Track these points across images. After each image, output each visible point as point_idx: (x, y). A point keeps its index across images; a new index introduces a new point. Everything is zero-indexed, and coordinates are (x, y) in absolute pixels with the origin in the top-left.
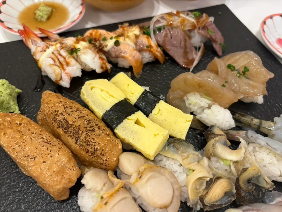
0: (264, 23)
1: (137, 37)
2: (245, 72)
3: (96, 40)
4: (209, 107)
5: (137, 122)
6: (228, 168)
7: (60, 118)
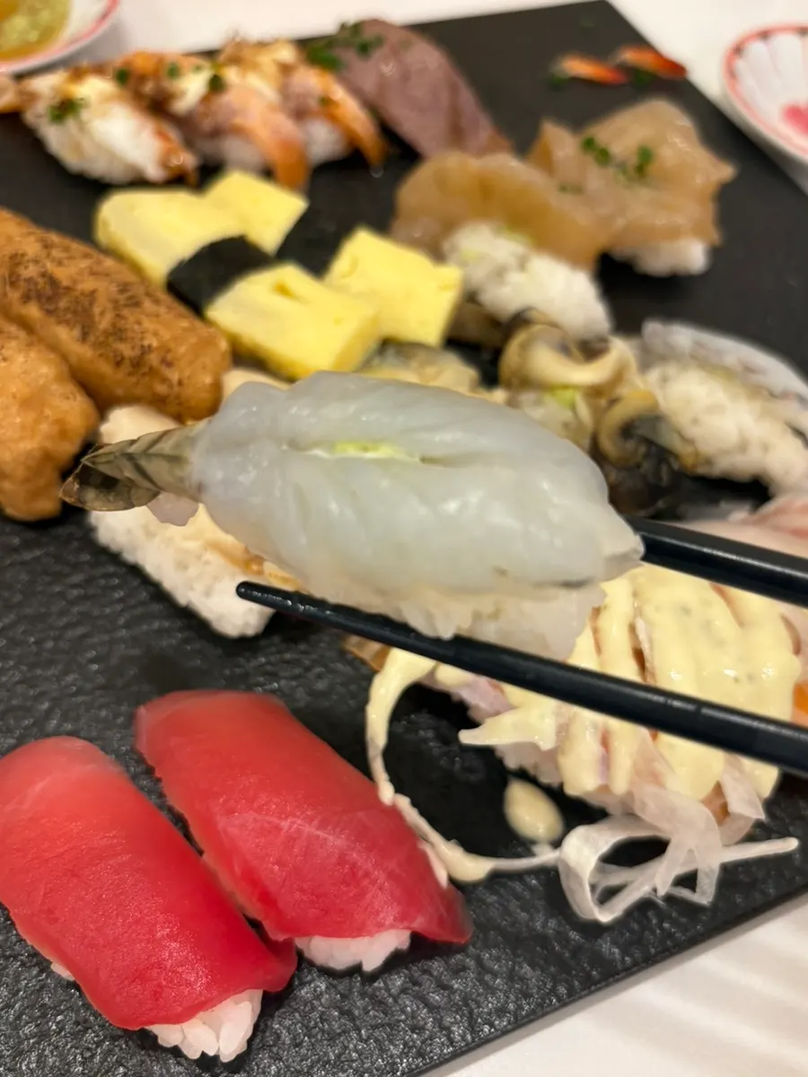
0: (738, 50)
1: (286, 69)
2: (642, 167)
3: (142, 78)
4: (522, 265)
5: (283, 290)
6: (568, 415)
7: (30, 271)
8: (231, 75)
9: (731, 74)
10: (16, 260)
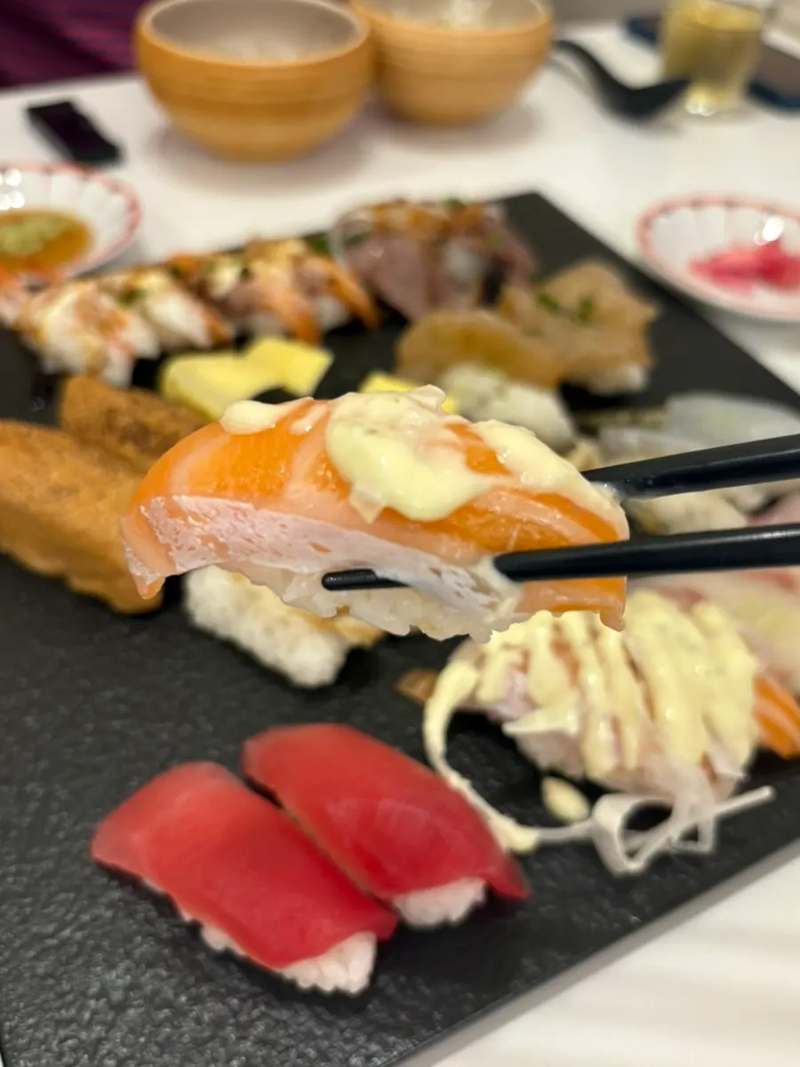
0: (647, 224)
1: (297, 260)
4: (500, 394)
7: (124, 421)
8: (258, 267)
9: (644, 241)
10: (111, 413)
